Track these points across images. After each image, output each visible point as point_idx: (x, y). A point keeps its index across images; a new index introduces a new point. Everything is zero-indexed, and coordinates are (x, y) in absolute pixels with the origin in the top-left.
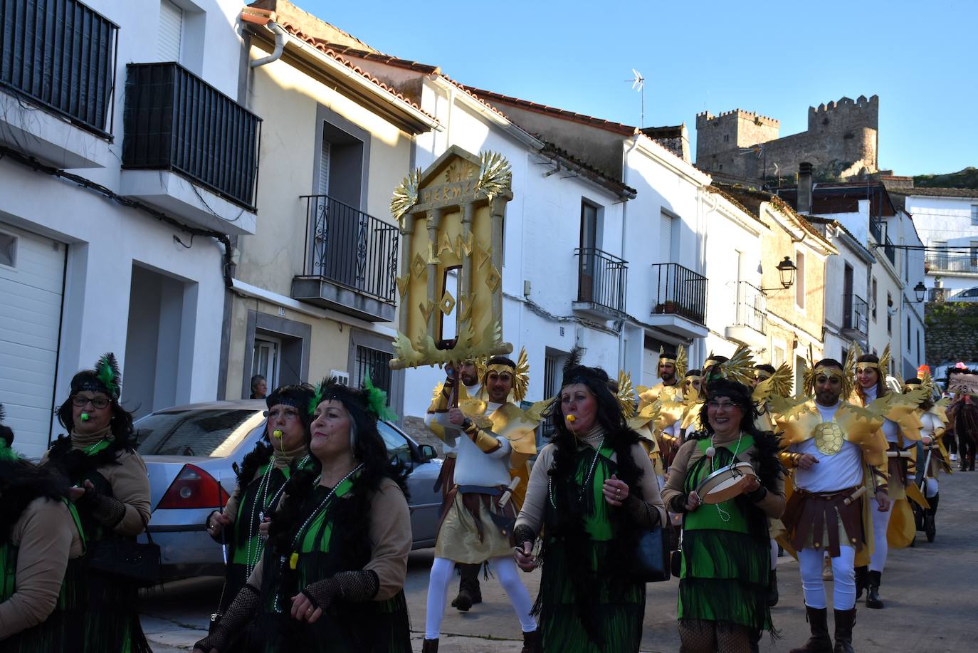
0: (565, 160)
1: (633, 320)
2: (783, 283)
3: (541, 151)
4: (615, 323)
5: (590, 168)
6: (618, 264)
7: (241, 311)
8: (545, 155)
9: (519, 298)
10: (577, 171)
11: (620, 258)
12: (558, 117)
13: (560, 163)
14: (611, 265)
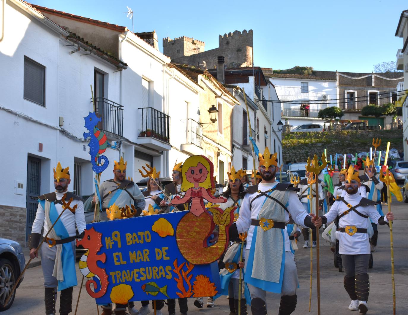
0: (83, 44)
1: (127, 140)
2: (211, 120)
3: (67, 38)
4: (117, 143)
5: (99, 49)
6: (118, 107)
8: (69, 40)
9: (56, 127)
10: (91, 51)
11: (119, 104)
12: (79, 21)
13: (80, 45)
14: (113, 108)
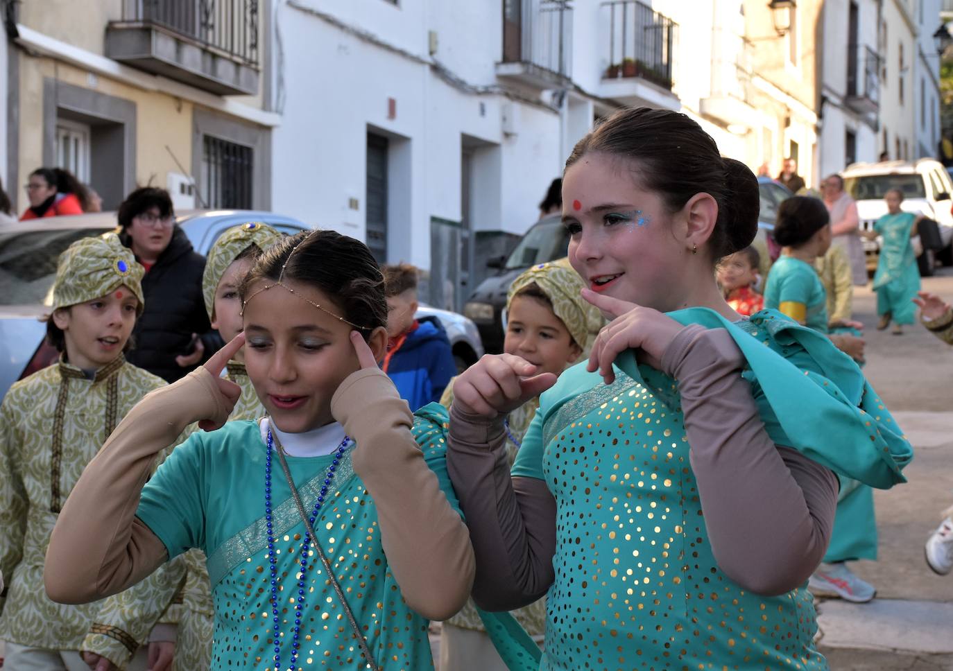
1: (578, 89)
2: (777, 29)
4: (554, 95)
6: (557, 3)
7: (34, 77)
9: (422, 58)
